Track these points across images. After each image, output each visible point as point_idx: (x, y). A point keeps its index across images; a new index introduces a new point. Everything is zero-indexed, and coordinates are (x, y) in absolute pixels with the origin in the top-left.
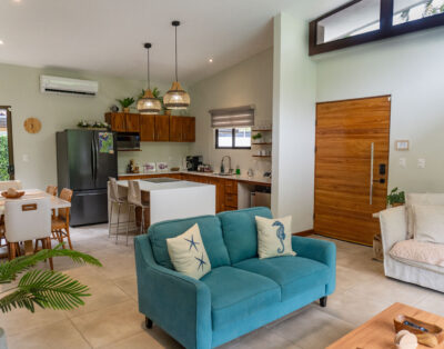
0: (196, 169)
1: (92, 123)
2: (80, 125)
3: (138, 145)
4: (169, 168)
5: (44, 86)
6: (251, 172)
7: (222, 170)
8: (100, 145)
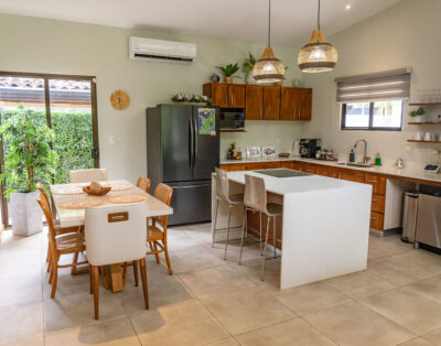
0: (313, 156)
1: (189, 97)
2: (175, 99)
3: (243, 125)
4: (277, 153)
5: (133, 50)
6: (401, 162)
7: (352, 158)
8: (199, 124)
